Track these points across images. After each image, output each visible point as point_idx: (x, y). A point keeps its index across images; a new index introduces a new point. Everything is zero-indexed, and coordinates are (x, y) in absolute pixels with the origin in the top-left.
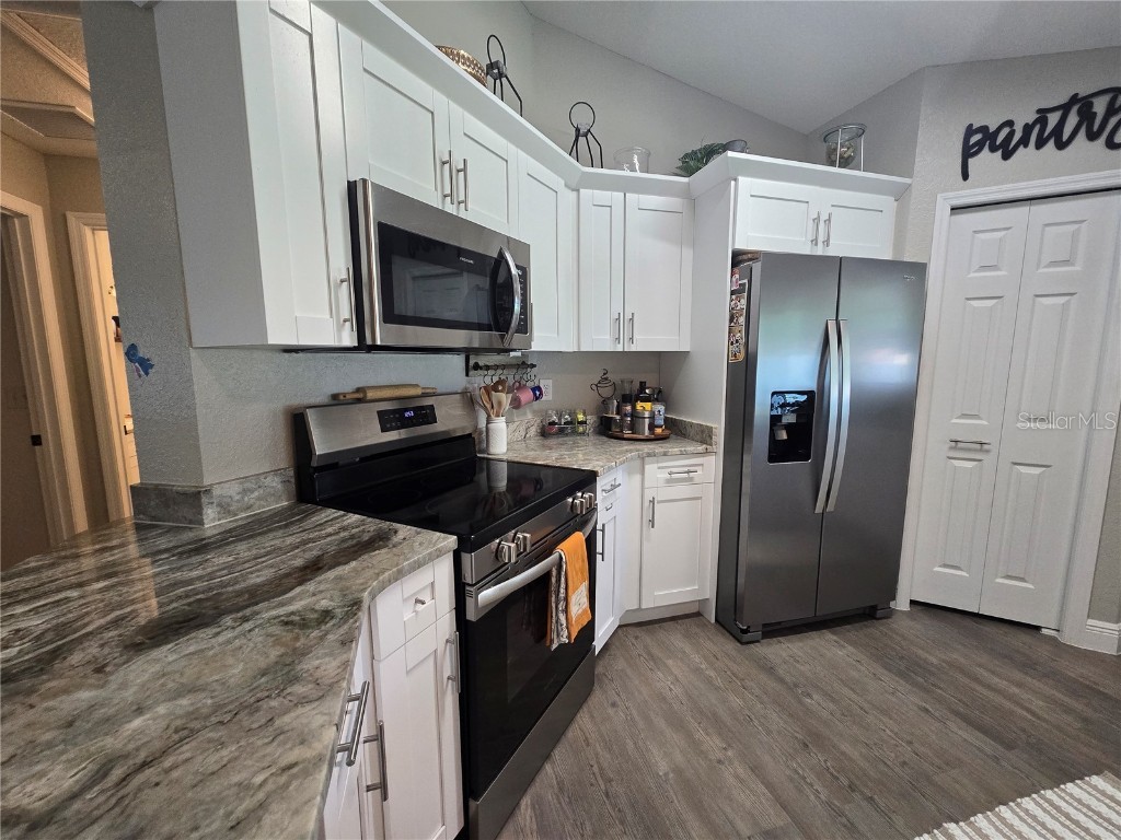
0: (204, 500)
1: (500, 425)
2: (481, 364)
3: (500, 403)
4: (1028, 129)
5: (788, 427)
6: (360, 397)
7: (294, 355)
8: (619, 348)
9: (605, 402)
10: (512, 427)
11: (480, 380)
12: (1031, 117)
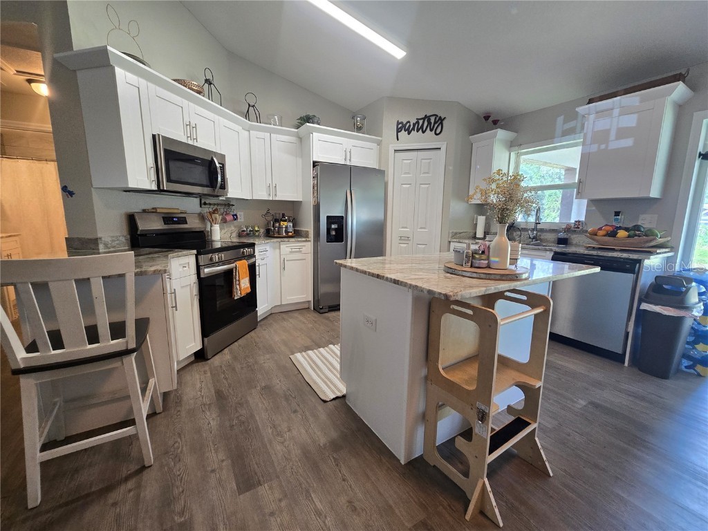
0: (99, 241)
1: (216, 227)
2: (207, 202)
3: (216, 219)
4: (414, 125)
5: (335, 229)
6: (154, 211)
7: (128, 193)
8: (271, 199)
9: (268, 223)
10: (223, 231)
11: (206, 210)
12: (415, 121)
